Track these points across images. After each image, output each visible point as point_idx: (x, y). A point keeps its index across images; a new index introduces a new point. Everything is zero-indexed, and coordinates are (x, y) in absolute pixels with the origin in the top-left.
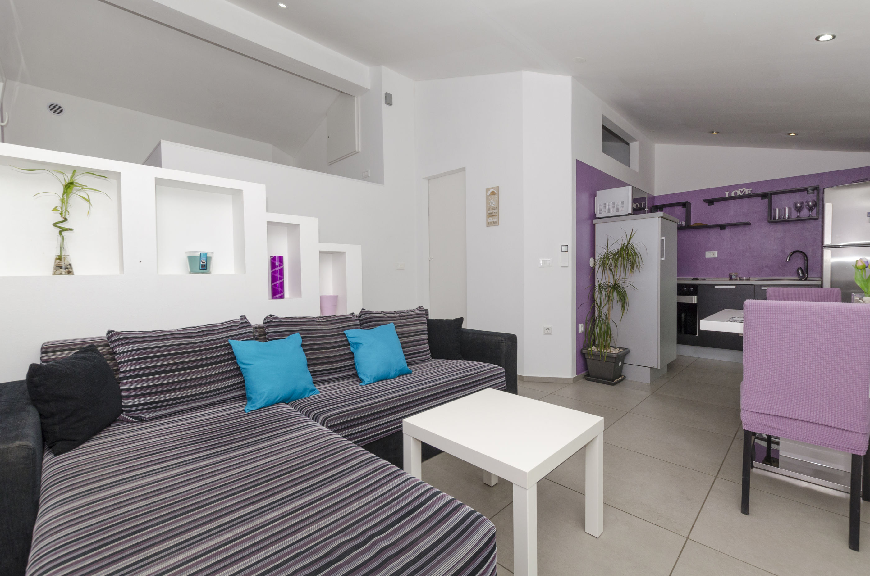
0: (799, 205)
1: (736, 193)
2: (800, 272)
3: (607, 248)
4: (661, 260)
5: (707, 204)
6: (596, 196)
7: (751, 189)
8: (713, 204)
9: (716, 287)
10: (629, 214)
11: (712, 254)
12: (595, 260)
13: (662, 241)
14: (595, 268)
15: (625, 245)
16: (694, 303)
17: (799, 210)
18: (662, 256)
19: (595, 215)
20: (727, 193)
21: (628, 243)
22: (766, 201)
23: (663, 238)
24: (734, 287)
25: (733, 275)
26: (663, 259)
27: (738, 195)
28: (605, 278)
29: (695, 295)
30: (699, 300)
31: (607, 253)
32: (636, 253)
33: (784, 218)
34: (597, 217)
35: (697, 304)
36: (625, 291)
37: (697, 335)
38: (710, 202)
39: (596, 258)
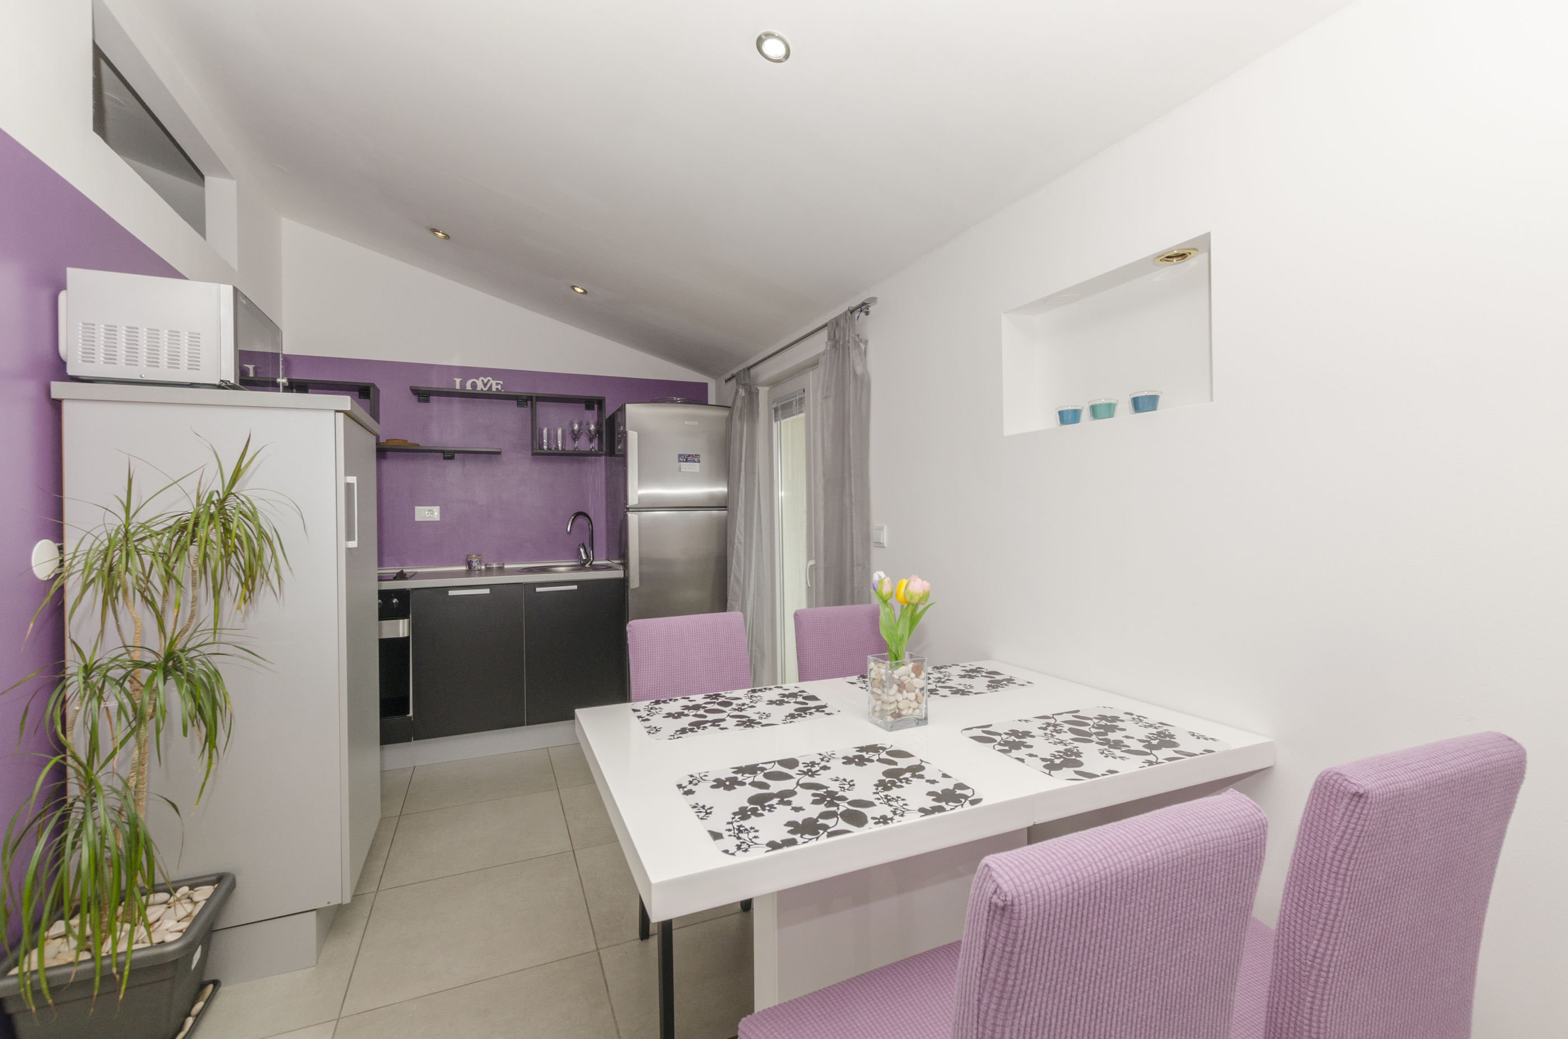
0: (576, 427)
1: (474, 385)
2: (582, 550)
3: (127, 509)
4: (349, 551)
5: (415, 398)
6: (63, 286)
7: (501, 382)
8: (427, 401)
9: (451, 593)
10: (224, 386)
11: (428, 513)
12: (61, 549)
13: (349, 487)
14: (61, 589)
15: (215, 498)
16: (401, 636)
17: (575, 436)
18: (349, 537)
19: (62, 364)
20: (458, 381)
21: (228, 493)
22: (526, 411)
23: (353, 480)
24: (487, 591)
25: (474, 560)
26: (353, 544)
27: (479, 388)
28: (119, 628)
29: (404, 616)
30: (414, 628)
31: (127, 532)
32: (262, 534)
33: (557, 448)
34: (71, 371)
35: (408, 637)
36: (217, 673)
37: (411, 714)
38: (423, 395)
39: (69, 547)
